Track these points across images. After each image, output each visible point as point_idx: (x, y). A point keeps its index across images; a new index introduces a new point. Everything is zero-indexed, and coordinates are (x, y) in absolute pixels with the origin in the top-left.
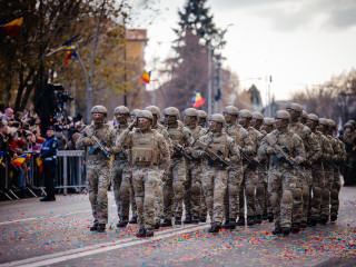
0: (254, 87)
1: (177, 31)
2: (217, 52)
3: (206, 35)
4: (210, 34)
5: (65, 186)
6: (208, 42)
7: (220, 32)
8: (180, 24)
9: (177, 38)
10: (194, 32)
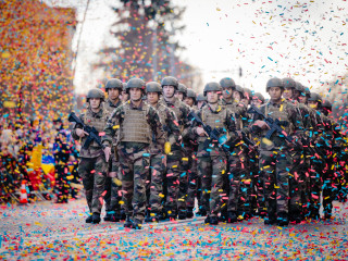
1: (117, 10)
2: (172, 39)
3: (158, 16)
6: (161, 25)
7: (176, 12)
9: (118, 20)
10: (141, 12)
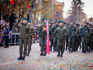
0: (91, 17)
1: (72, 3)
2: (82, 8)
3: (79, 4)
4: (80, 4)
5: (15, 43)
6: (80, 6)
7: (82, 3)
8: (73, 1)
10: (76, 3)
